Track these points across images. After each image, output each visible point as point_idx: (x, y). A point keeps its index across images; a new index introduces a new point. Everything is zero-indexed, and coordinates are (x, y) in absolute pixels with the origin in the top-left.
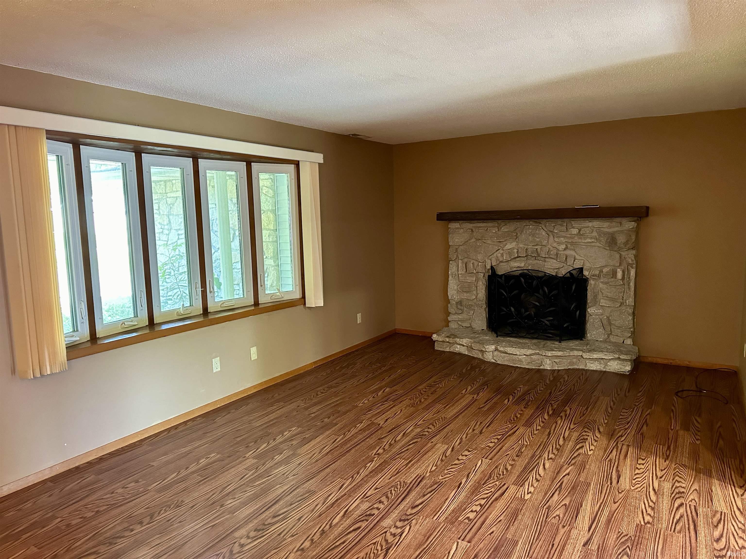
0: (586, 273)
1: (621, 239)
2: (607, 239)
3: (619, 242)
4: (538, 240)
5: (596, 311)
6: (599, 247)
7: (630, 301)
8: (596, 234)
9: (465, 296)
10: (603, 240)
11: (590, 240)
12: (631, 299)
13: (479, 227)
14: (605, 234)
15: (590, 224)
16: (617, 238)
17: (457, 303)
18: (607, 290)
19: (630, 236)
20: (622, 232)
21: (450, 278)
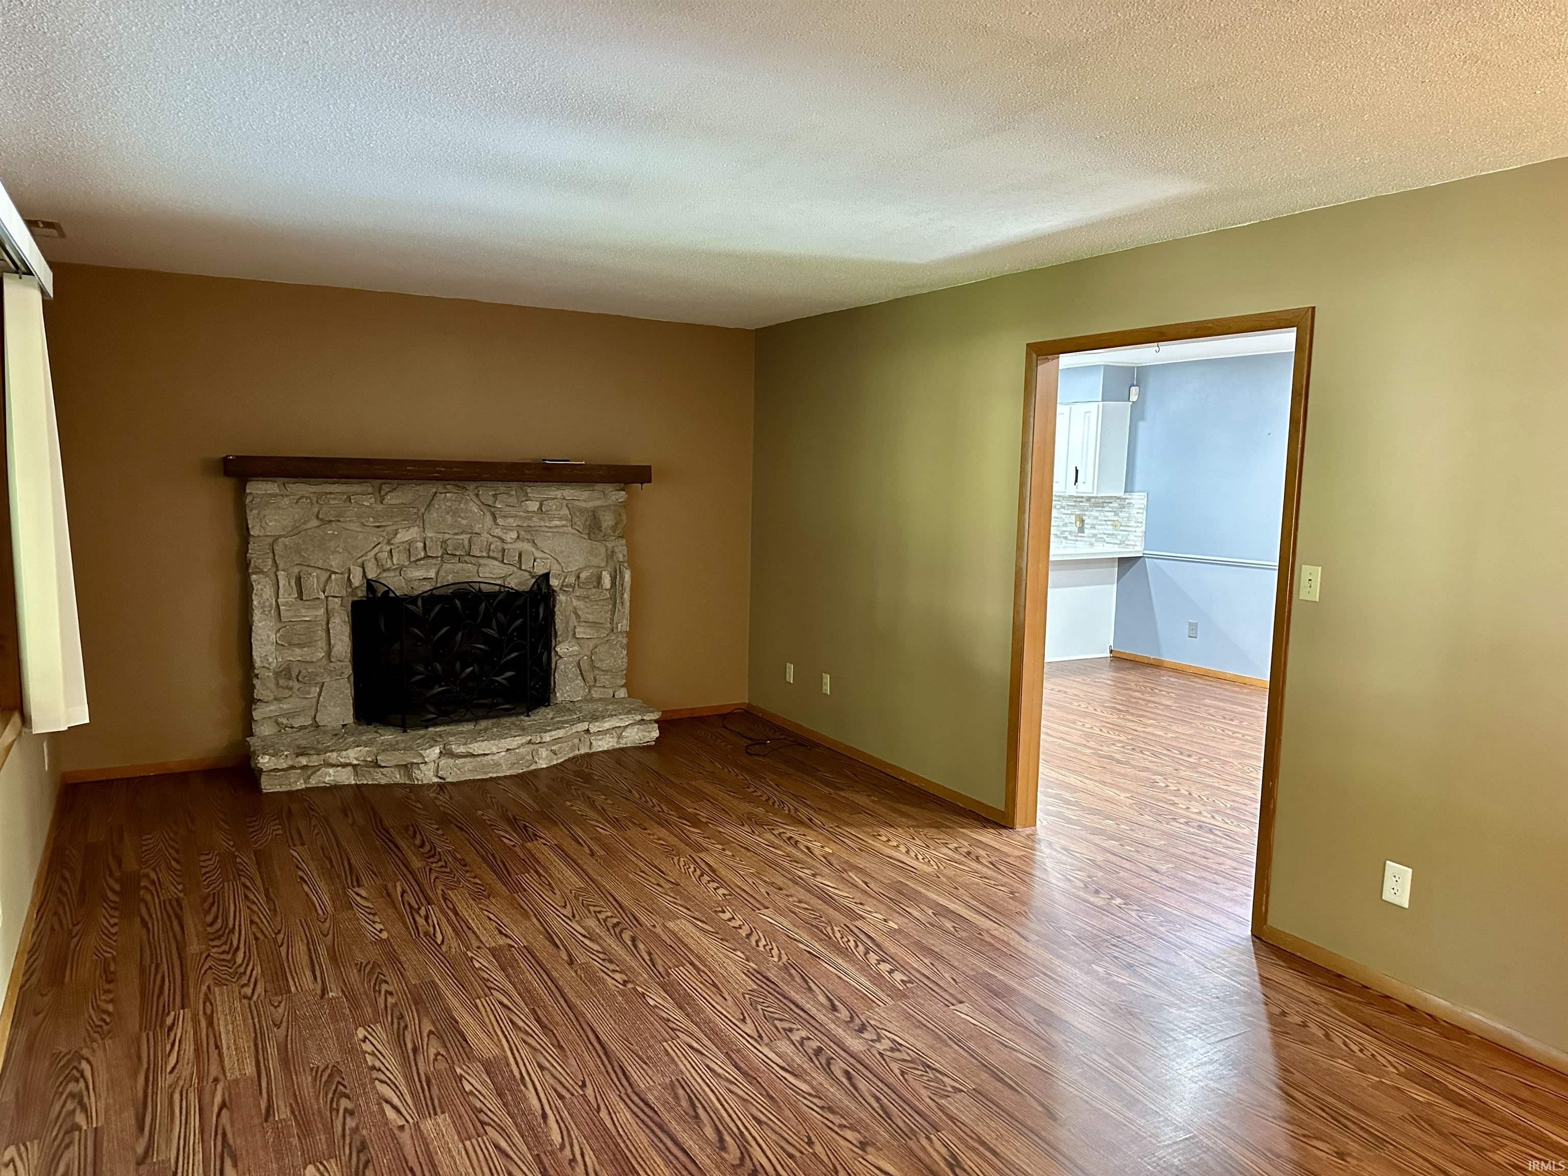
0: (554, 582)
1: (608, 520)
2: (586, 521)
3: (604, 525)
4: (464, 522)
5: (571, 649)
6: (574, 534)
7: (624, 625)
8: (567, 512)
9: (297, 654)
10: (579, 522)
11: (558, 523)
12: (625, 622)
13: (331, 493)
14: (582, 511)
15: (559, 494)
16: (601, 518)
17: (277, 674)
18: (586, 610)
19: (620, 515)
20: (607, 507)
21: (257, 615)
